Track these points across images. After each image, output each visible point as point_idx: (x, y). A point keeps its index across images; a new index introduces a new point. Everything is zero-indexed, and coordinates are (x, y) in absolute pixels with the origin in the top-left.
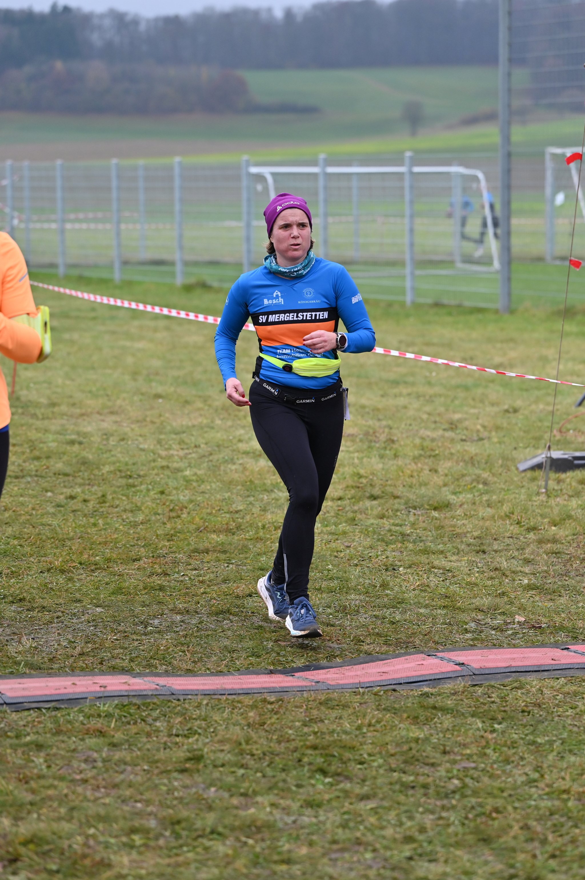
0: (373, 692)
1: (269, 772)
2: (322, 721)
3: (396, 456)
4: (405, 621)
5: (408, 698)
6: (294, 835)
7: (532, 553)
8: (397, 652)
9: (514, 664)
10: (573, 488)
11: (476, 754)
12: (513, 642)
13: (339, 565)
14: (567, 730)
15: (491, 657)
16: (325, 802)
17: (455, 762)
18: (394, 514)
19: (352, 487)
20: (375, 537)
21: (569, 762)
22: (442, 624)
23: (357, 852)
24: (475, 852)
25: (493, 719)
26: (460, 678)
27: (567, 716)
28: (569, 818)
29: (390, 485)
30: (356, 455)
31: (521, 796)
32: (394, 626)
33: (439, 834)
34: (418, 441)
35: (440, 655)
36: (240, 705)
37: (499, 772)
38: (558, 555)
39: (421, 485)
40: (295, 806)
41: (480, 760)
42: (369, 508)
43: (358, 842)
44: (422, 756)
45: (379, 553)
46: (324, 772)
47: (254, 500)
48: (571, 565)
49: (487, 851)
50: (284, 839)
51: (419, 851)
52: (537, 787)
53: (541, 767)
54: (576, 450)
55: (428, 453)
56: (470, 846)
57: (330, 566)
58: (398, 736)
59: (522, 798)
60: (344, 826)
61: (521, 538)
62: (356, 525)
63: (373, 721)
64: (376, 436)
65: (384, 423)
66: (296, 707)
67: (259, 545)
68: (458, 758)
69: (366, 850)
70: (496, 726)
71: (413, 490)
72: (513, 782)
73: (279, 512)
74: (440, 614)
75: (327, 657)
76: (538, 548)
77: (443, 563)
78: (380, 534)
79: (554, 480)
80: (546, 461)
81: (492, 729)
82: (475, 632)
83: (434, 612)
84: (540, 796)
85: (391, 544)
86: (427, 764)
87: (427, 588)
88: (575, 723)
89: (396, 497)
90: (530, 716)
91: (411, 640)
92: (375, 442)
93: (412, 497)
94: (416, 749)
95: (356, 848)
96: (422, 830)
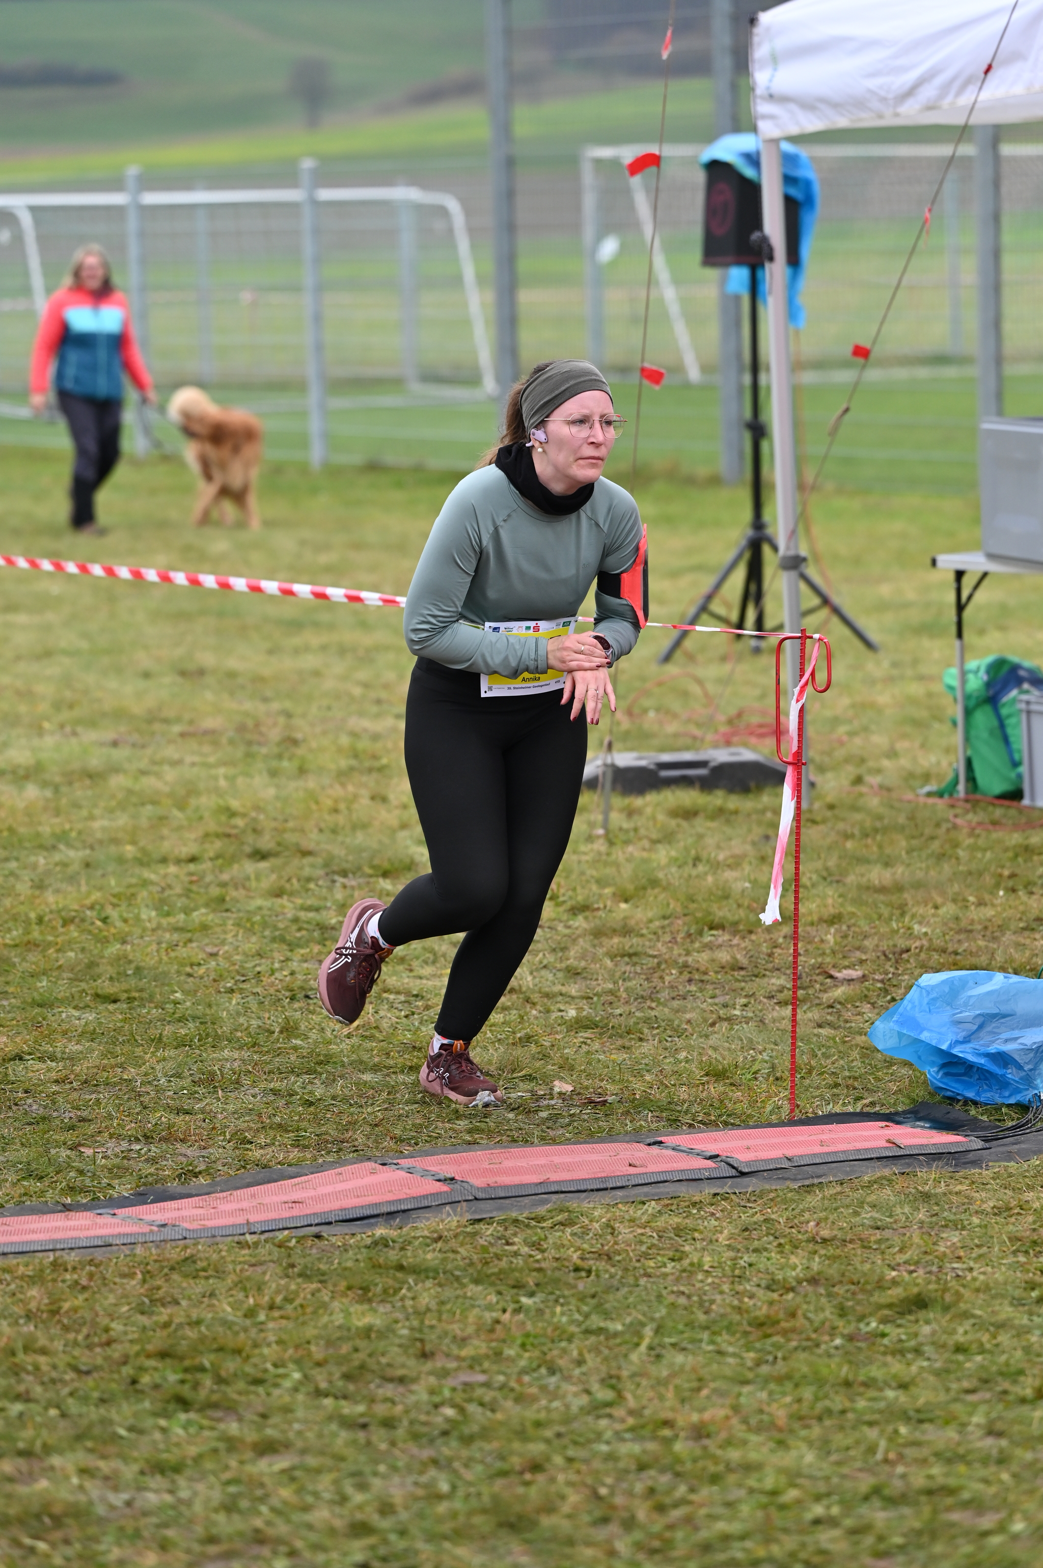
0: (276, 1241)
1: (73, 1406)
2: (177, 1303)
3: (302, 771)
4: (334, 1098)
5: (346, 1250)
6: (130, 1531)
7: (583, 957)
8: (320, 1161)
9: (554, 1177)
10: (659, 825)
11: (487, 1356)
12: (552, 1133)
13: (196, 991)
14: (666, 1302)
15: (508, 1164)
16: (189, 1462)
17: (444, 1374)
18: (302, 887)
19: (217, 835)
20: (267, 933)
21: (672, 1365)
22: (407, 1103)
23: (257, 1558)
24: (494, 1549)
25: (518, 1286)
26: (448, 1208)
27: (665, 1275)
28: (677, 1475)
29: (293, 830)
30: (222, 771)
31: (580, 1435)
32: (312, 1109)
33: (421, 1516)
34: (345, 740)
35: (405, 1163)
36: (8, 1277)
37: (534, 1390)
38: (635, 959)
39: (354, 827)
40: (129, 1472)
41: (495, 1368)
42: (253, 877)
43: (259, 1538)
44: (379, 1363)
45: (277, 965)
46: (184, 1403)
47: (18, 868)
48: (661, 978)
49: (516, 1546)
50: (109, 1539)
51: (382, 1551)
52: (610, 1416)
53: (618, 1378)
54: (662, 750)
55: (367, 764)
56: (483, 1538)
57: (178, 995)
58: (330, 1325)
59: (581, 1440)
60: (229, 1507)
61: (560, 927)
62: (227, 910)
63: (279, 1299)
64: (261, 733)
65: (275, 706)
66: (124, 1276)
67: (33, 957)
68: (452, 1365)
69: (275, 1553)
70: (524, 1300)
71: (340, 838)
72: (562, 1408)
73: (70, 889)
74: (404, 1083)
75: (180, 1176)
76: (594, 946)
77: (406, 980)
78: (276, 928)
79: (622, 810)
80: (604, 774)
81: (516, 1306)
82: (475, 1116)
83: (392, 1080)
84: (617, 1433)
85: (300, 946)
86: (391, 1380)
87: (373, 1031)
88: (682, 1288)
89: (306, 853)
90: (593, 1277)
91: (347, 1135)
92: (260, 744)
93: (338, 851)
94: (368, 1351)
95: (256, 1550)
96: (386, 1509)
